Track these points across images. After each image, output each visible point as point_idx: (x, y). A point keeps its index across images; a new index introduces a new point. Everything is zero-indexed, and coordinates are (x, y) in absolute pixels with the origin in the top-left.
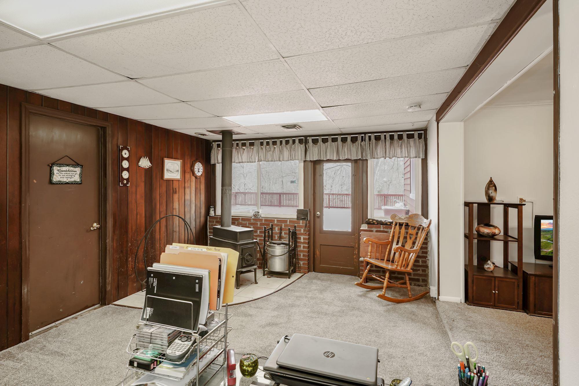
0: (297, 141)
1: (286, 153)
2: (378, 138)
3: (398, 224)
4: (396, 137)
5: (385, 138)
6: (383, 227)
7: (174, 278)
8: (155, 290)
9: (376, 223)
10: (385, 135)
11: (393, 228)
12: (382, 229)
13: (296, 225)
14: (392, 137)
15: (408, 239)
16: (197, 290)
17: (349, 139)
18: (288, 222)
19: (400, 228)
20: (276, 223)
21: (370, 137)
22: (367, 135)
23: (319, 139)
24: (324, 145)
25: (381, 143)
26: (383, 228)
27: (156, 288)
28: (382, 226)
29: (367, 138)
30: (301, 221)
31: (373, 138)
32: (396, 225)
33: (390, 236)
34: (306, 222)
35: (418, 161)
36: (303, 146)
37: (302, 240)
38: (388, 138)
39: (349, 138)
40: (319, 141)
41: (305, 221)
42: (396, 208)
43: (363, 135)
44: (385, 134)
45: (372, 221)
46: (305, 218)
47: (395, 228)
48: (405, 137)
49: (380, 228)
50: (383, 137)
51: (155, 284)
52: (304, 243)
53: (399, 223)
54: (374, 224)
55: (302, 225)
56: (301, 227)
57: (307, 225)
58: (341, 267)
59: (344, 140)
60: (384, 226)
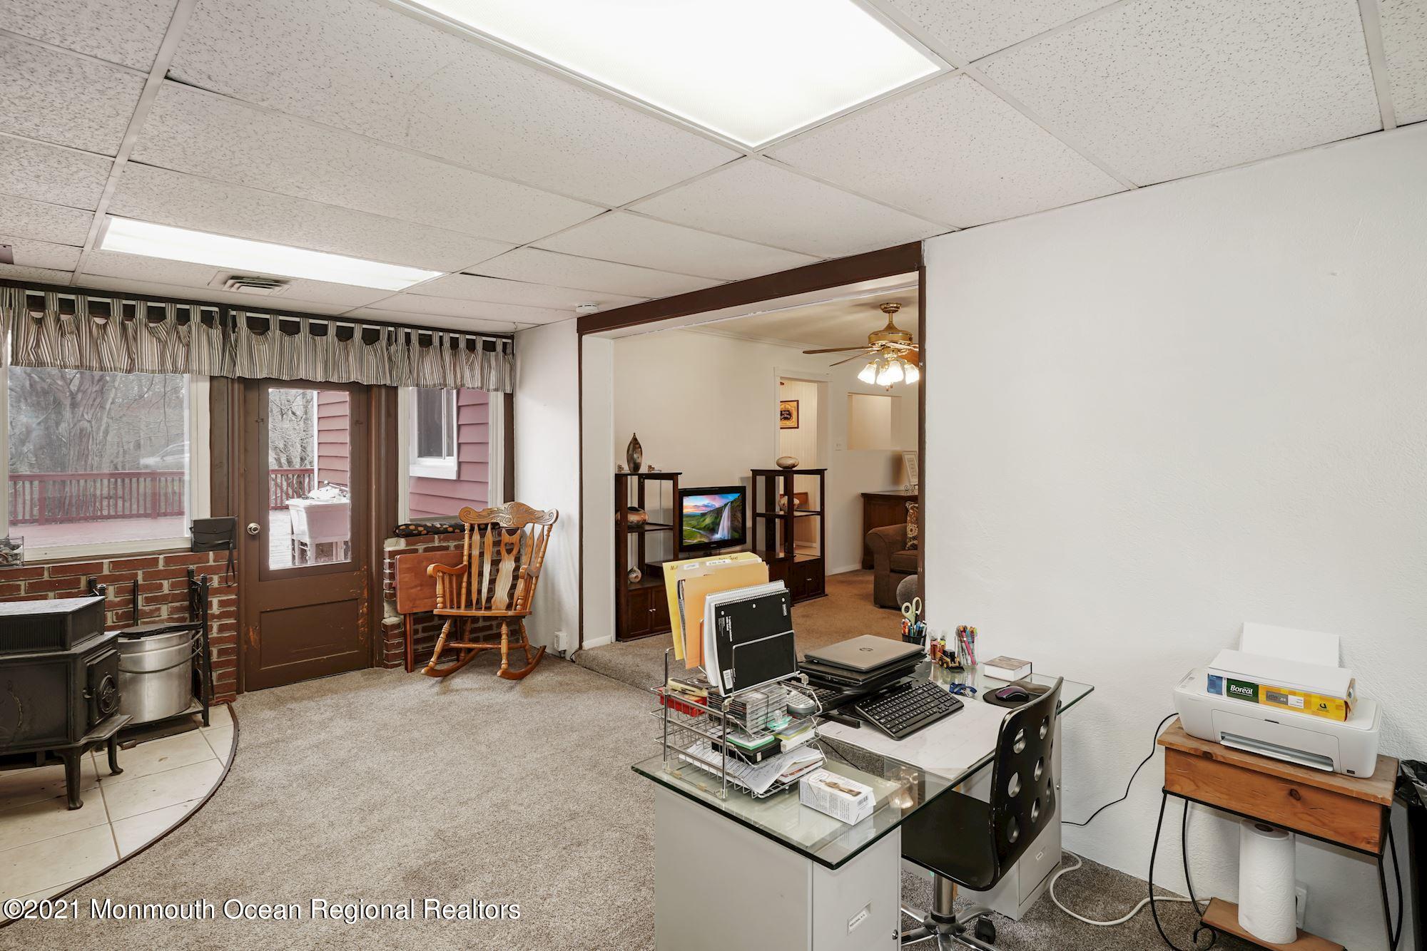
0: (195, 316)
1: (149, 349)
2: (425, 342)
3: (476, 527)
4: (462, 345)
5: (441, 344)
6: (439, 538)
7: (754, 606)
8: (731, 635)
9: (425, 532)
10: (441, 337)
11: (467, 537)
12: (436, 544)
13: (191, 567)
14: (454, 344)
15: (502, 554)
16: (785, 614)
17: (358, 335)
18: (161, 563)
19: (482, 536)
20: (106, 572)
21: (408, 336)
22: (402, 332)
23: (271, 322)
24: (287, 338)
25: (432, 352)
26: (440, 541)
27: (731, 633)
28: (436, 536)
29: (402, 339)
30: (211, 553)
31: (415, 339)
32: (472, 529)
33: (463, 556)
34: (231, 554)
35: (497, 397)
36: (216, 333)
37: (215, 609)
38: (447, 344)
39: (358, 330)
40: (272, 327)
41: (227, 552)
42: (320, 501)
43: (392, 329)
44: (441, 334)
45: (416, 529)
46: (228, 543)
47: (471, 537)
48: (479, 346)
49: (433, 541)
50: (436, 341)
51: (729, 627)
52: (223, 615)
53: (479, 525)
54: (419, 534)
55: (213, 564)
56: (213, 570)
57: (233, 564)
58: (325, 657)
59: (345, 335)
60: (442, 536)
